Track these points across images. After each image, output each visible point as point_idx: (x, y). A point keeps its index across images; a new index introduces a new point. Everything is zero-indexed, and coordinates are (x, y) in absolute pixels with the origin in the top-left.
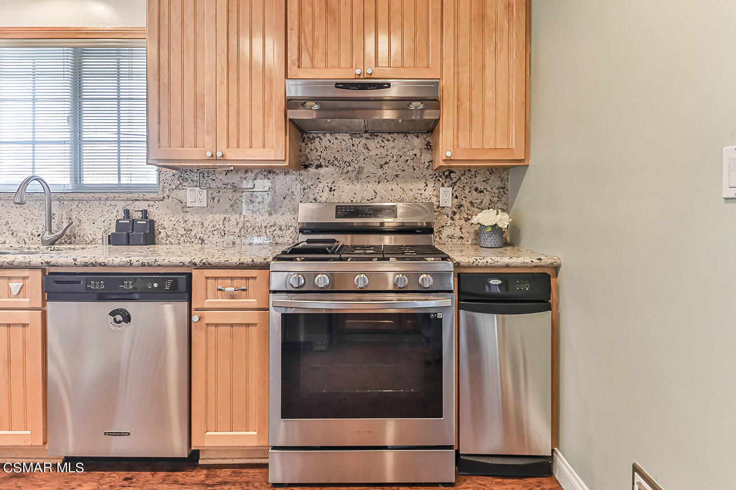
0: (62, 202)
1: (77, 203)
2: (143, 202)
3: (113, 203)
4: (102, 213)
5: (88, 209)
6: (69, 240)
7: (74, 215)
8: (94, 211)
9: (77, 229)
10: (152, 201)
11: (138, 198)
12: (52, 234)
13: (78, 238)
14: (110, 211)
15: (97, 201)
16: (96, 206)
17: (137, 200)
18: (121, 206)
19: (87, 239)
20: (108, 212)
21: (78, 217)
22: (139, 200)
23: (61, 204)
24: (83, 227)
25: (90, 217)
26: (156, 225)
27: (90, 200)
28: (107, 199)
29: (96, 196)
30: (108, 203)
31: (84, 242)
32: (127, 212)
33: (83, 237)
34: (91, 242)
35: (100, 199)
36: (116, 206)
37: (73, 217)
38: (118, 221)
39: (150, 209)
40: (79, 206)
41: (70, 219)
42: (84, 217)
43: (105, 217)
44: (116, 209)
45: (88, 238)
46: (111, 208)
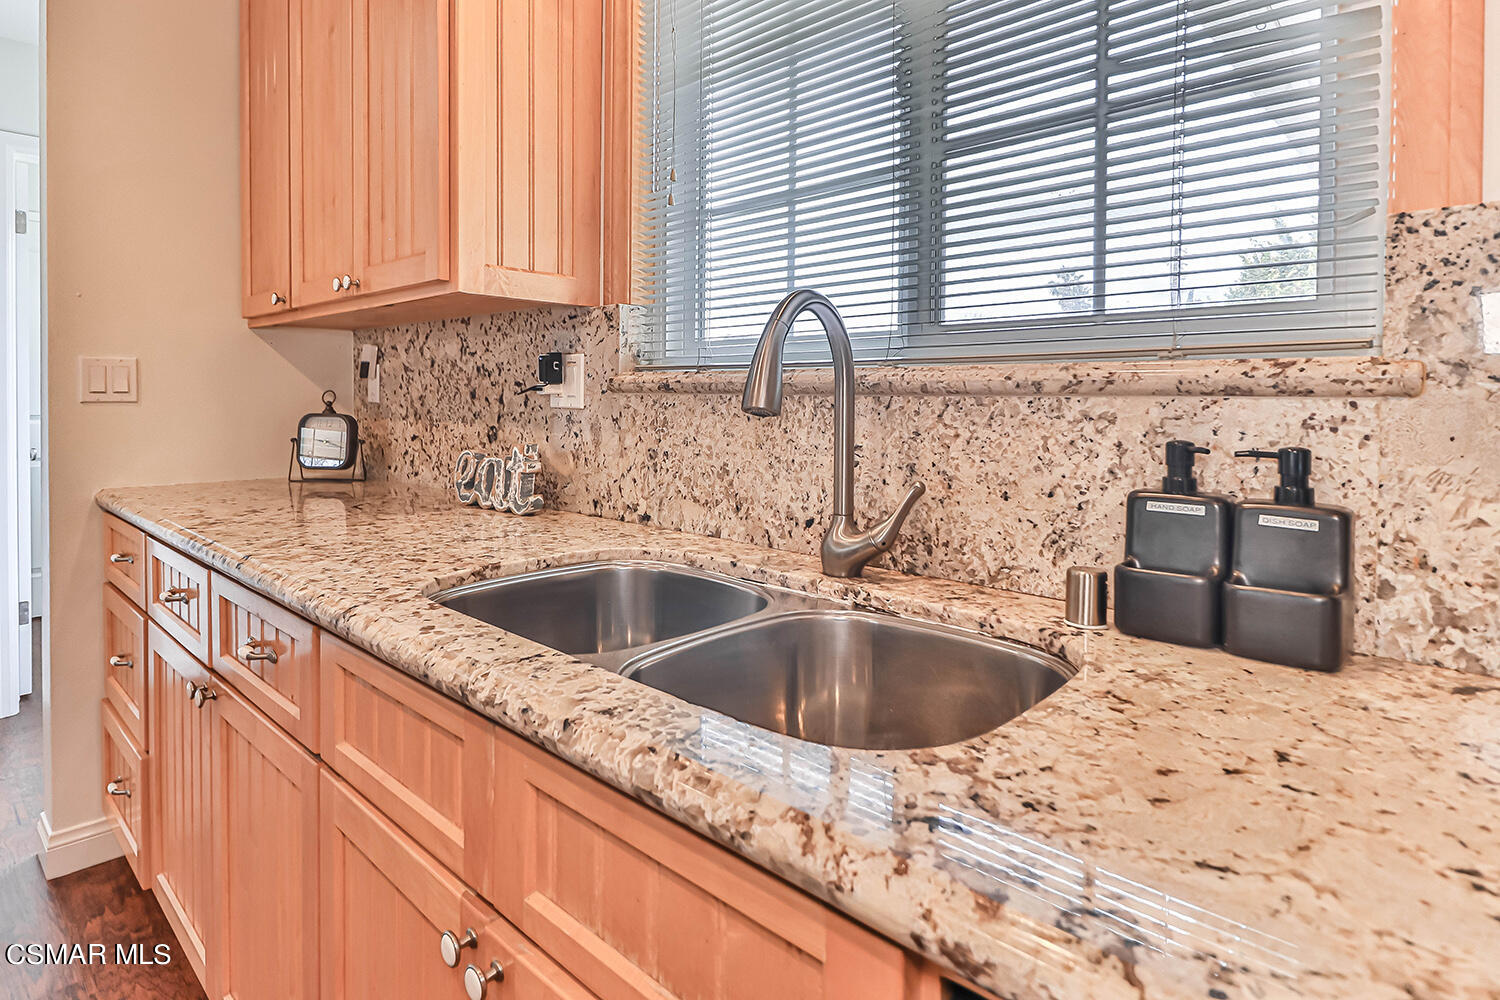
0: (885, 399)
1: (937, 403)
2: (1273, 401)
3: (1099, 405)
4: (1040, 453)
5: (983, 433)
6: (908, 558)
7: (927, 454)
8: (1005, 441)
9: (934, 516)
10: (1337, 395)
11: (1245, 383)
12: (858, 533)
13: (939, 553)
14: (1080, 443)
15: (1020, 396)
16: (1016, 421)
17: (1230, 391)
18: (1136, 419)
19: (976, 563)
20: (1071, 450)
21: (942, 467)
22: (1249, 393)
23: (882, 408)
24: (961, 509)
25: (990, 467)
26: (1361, 538)
27: (990, 392)
28: (1071, 389)
29: (1019, 377)
30: (1074, 408)
31: (962, 574)
32: (1182, 457)
33: (960, 550)
34: (993, 579)
35: (1038, 386)
36: (1112, 422)
37: (923, 465)
38: (1134, 501)
39: (1320, 446)
40: (947, 419)
41: (912, 469)
42: (965, 467)
43: (1058, 472)
44: (1114, 434)
45: (981, 557)
46: (1089, 429)
